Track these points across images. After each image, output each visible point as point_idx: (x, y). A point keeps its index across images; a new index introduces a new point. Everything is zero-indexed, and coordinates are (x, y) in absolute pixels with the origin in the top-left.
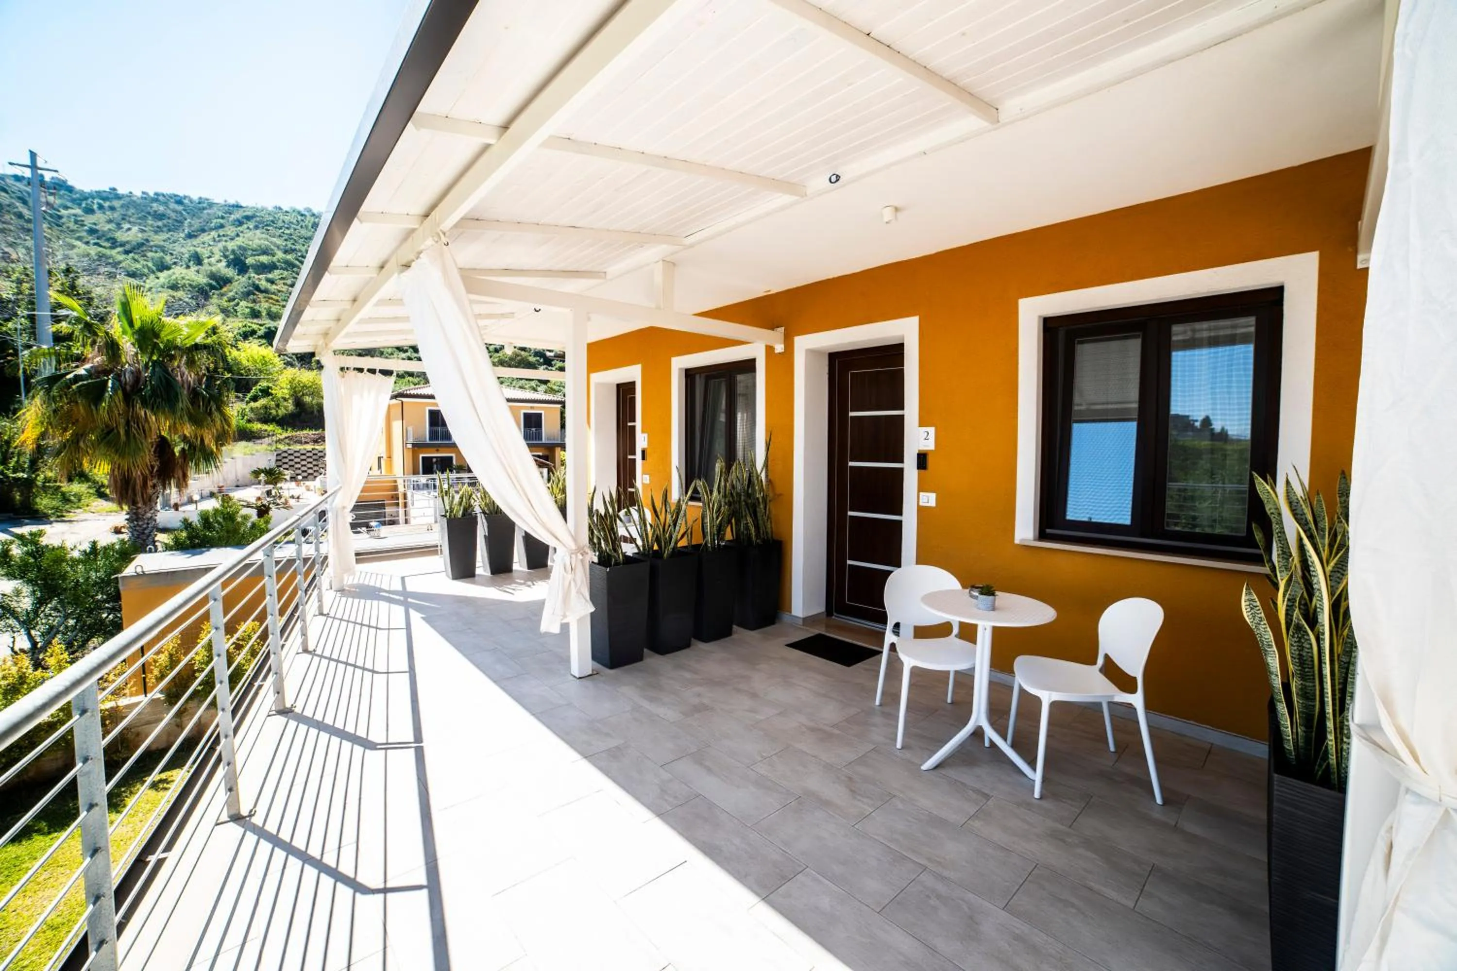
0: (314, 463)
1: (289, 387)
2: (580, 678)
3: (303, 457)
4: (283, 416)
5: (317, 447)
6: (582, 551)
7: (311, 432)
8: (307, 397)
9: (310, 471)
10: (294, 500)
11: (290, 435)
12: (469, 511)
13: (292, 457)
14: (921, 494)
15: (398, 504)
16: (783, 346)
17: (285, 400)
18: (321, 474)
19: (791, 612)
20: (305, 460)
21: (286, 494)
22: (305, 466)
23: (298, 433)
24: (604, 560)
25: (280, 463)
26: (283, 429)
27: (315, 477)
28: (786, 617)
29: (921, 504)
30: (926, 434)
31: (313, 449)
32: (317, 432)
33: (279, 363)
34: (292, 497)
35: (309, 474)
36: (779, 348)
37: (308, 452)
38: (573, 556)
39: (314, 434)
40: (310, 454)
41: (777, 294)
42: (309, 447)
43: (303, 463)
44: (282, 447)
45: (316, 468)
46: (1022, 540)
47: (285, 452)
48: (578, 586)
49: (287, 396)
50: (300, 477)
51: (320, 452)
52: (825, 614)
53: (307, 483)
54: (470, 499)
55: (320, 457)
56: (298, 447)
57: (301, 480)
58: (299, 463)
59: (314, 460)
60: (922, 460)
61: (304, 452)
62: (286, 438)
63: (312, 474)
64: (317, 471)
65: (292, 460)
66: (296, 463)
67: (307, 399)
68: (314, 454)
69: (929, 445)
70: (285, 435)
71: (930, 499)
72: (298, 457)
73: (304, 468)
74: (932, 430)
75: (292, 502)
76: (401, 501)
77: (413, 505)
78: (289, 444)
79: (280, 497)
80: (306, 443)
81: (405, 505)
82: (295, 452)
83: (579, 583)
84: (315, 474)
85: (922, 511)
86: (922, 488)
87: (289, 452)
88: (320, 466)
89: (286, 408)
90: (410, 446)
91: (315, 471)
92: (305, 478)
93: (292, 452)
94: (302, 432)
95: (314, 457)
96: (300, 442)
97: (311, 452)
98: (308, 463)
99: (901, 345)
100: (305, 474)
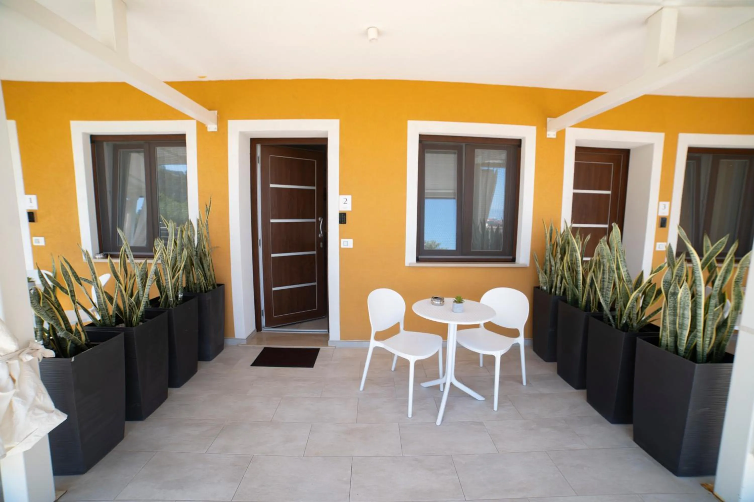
14: (342, 240)
16: (216, 126)
19: (234, 336)
28: (229, 342)
29: (342, 246)
30: (345, 200)
36: (212, 127)
41: (210, 82)
46: (410, 264)
52: (256, 331)
60: (343, 218)
69: (347, 208)
71: (349, 243)
74: (349, 198)
85: (343, 252)
86: (342, 236)
99: (326, 140)
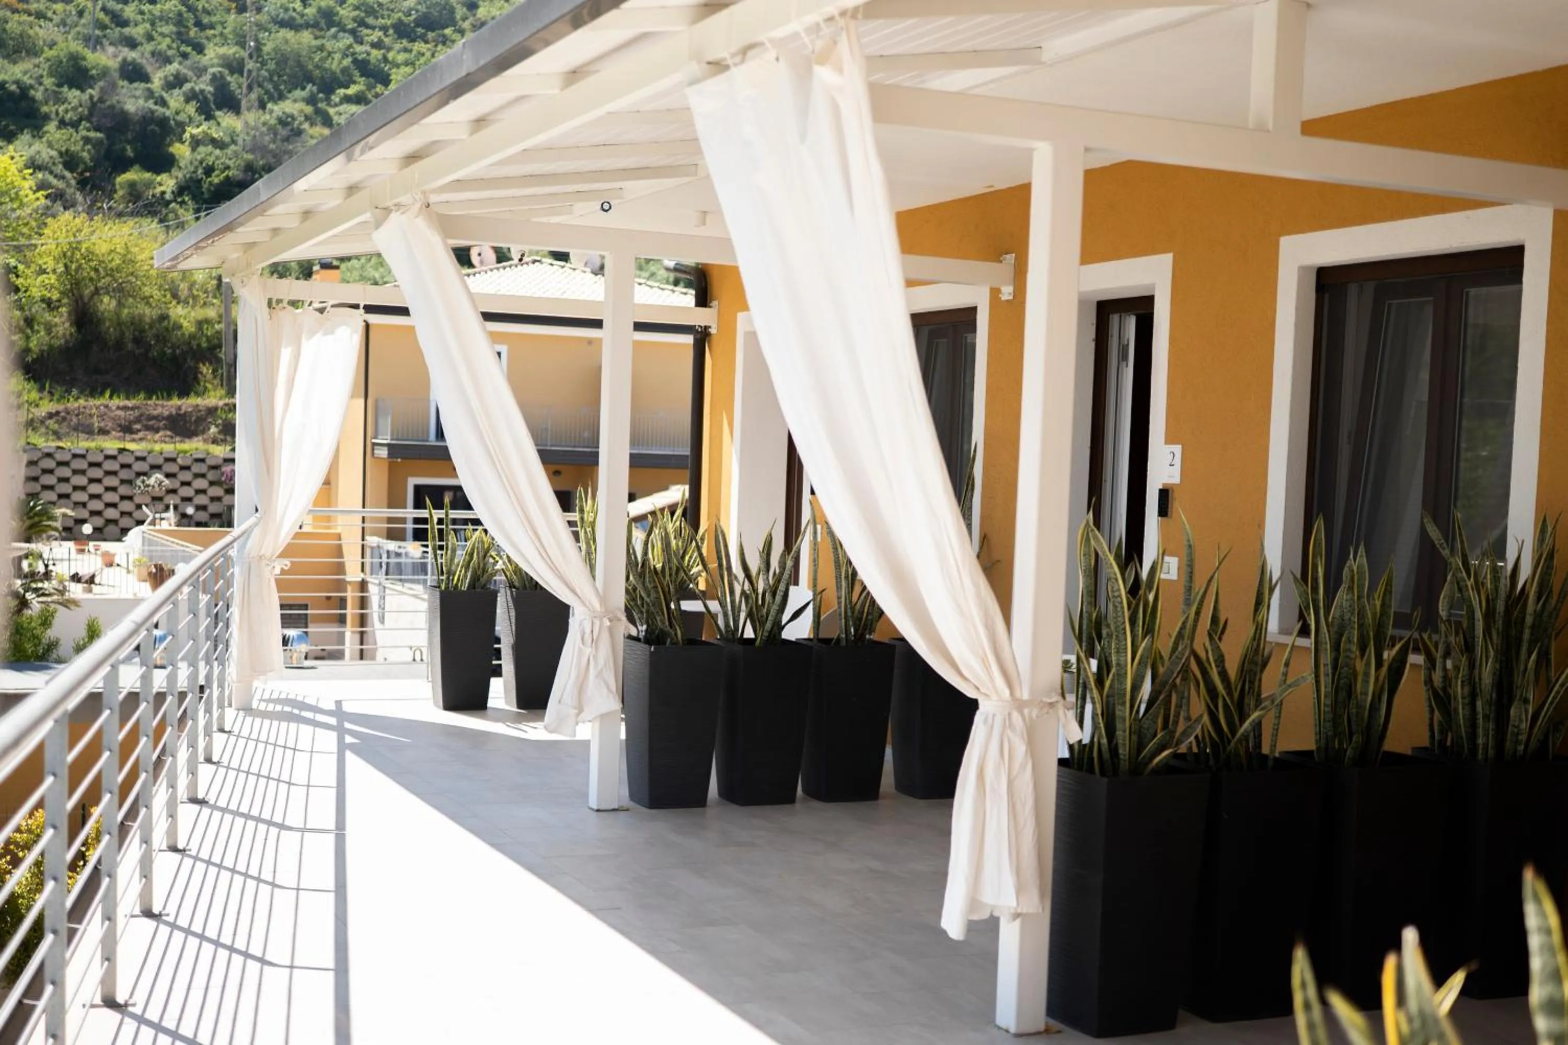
0: (123, 490)
1: (61, 268)
2: (598, 811)
3: (96, 473)
4: (42, 351)
5: (131, 446)
6: (611, 615)
7: (116, 402)
8: (106, 299)
9: (111, 513)
10: (80, 587)
11: (60, 407)
12: (483, 580)
13: (65, 472)
15: (342, 620)
17: (49, 304)
18: (140, 523)
20: (99, 481)
21: (61, 570)
22: (97, 497)
23: (82, 402)
24: (653, 638)
25: (36, 487)
26: (41, 389)
27: (125, 531)
31: (122, 451)
32: (130, 403)
33: (32, 196)
34: (76, 578)
35: (109, 522)
37: (107, 457)
38: (597, 623)
39: (125, 408)
40: (114, 466)
42: (111, 445)
43: (95, 489)
44: (44, 443)
45: (126, 506)
47: (49, 455)
48: (600, 667)
49: (55, 296)
50: (87, 529)
51: (138, 459)
53: (106, 546)
54: (485, 556)
55: (139, 474)
56: (83, 444)
57: (90, 538)
58: (83, 488)
59: (123, 482)
61: (99, 458)
62: (51, 416)
63: (115, 522)
64: (130, 514)
65: (67, 480)
66: (76, 488)
67: (107, 304)
68: (123, 466)
70: (52, 407)
72: (83, 472)
73: (96, 505)
75: (76, 591)
76: (351, 611)
77: (382, 620)
78: (58, 435)
79: (47, 575)
80: (103, 432)
81: (363, 620)
82: (75, 456)
83: (601, 661)
84: (125, 522)
87: (59, 457)
88: (137, 500)
89: (49, 328)
90: (383, 453)
91: (123, 514)
92: (99, 534)
93: (67, 457)
94: (92, 402)
95: (124, 474)
96: (89, 431)
97: (114, 457)
98: (107, 489)
100: (99, 522)
